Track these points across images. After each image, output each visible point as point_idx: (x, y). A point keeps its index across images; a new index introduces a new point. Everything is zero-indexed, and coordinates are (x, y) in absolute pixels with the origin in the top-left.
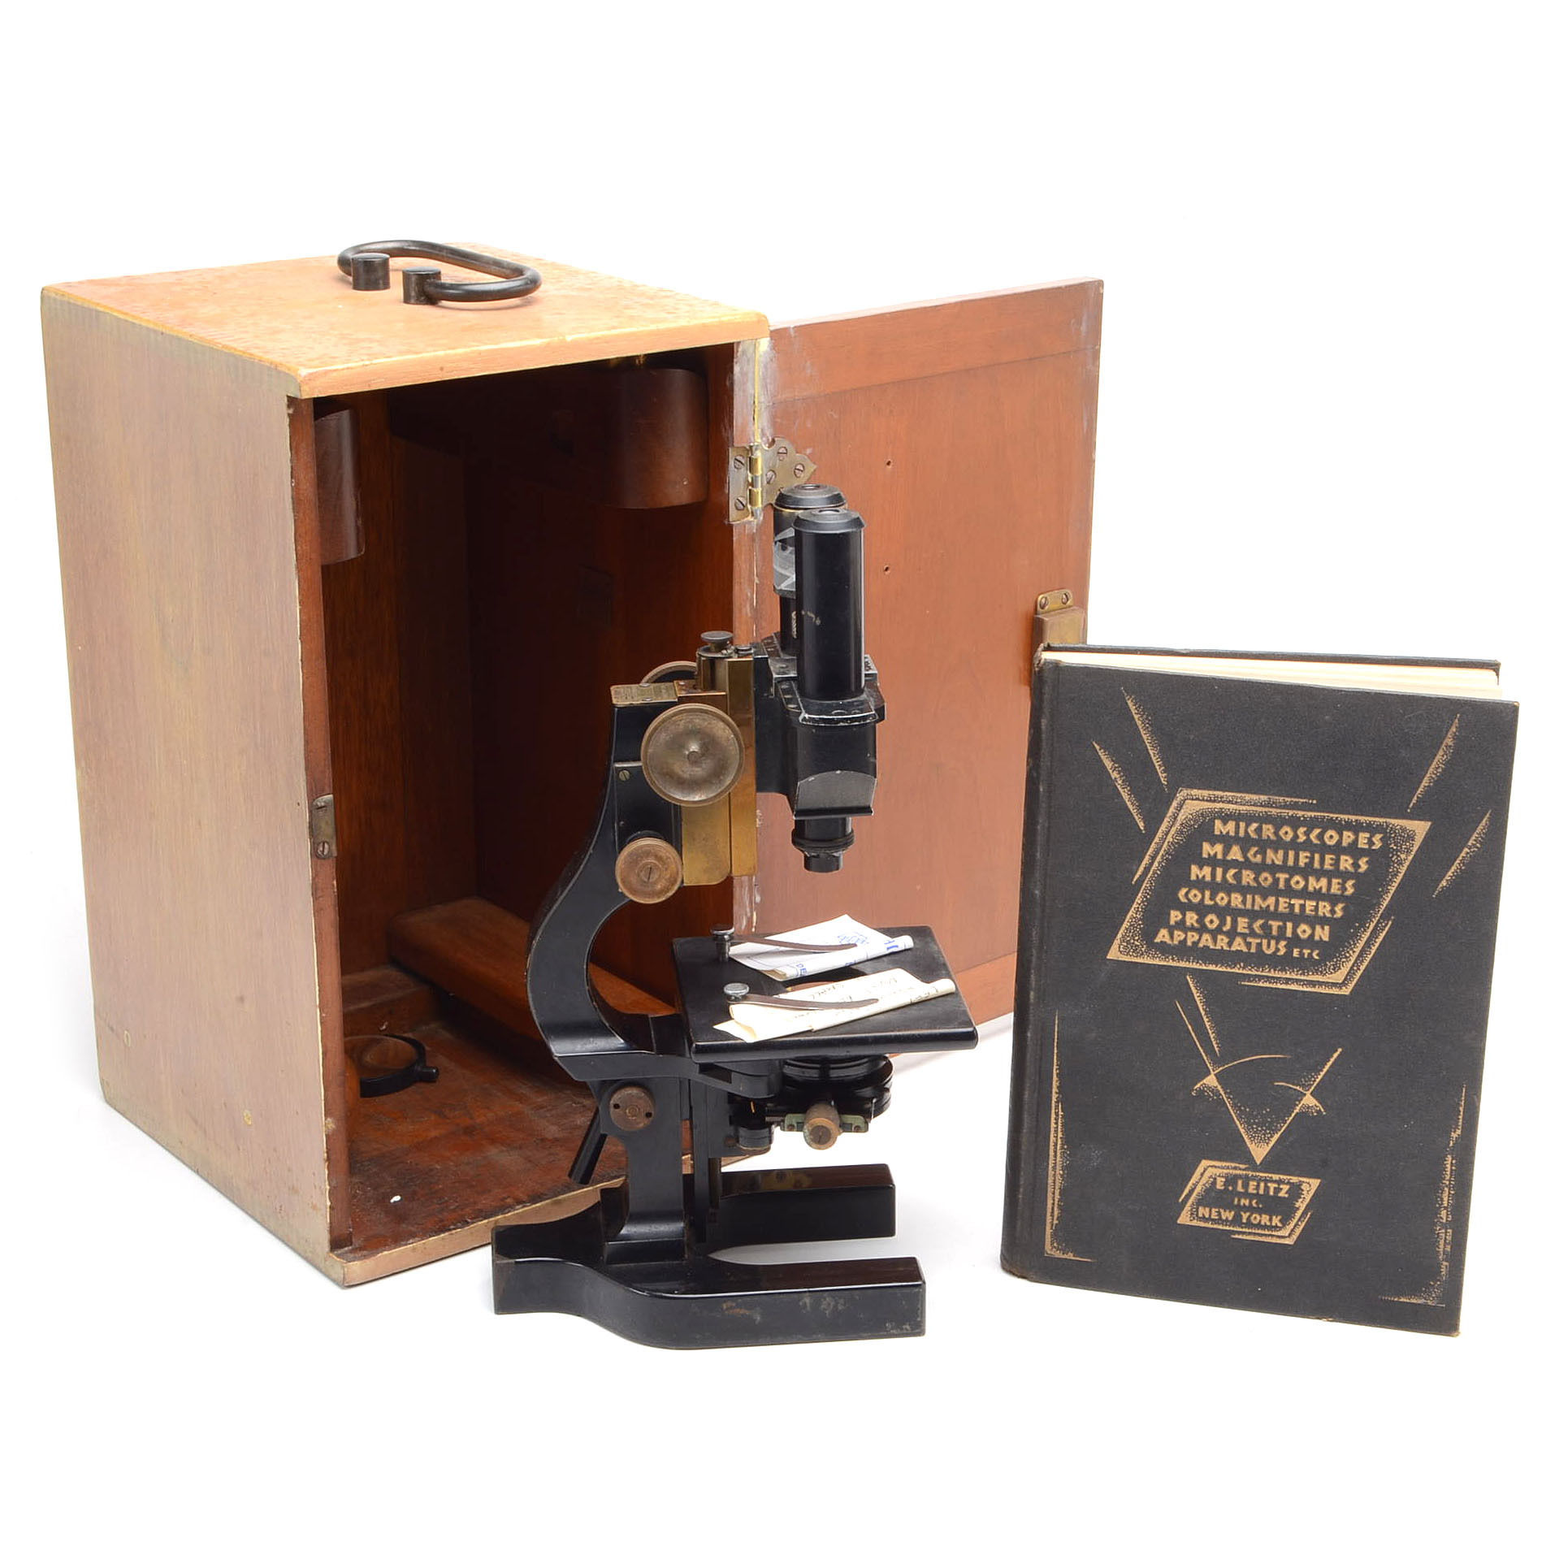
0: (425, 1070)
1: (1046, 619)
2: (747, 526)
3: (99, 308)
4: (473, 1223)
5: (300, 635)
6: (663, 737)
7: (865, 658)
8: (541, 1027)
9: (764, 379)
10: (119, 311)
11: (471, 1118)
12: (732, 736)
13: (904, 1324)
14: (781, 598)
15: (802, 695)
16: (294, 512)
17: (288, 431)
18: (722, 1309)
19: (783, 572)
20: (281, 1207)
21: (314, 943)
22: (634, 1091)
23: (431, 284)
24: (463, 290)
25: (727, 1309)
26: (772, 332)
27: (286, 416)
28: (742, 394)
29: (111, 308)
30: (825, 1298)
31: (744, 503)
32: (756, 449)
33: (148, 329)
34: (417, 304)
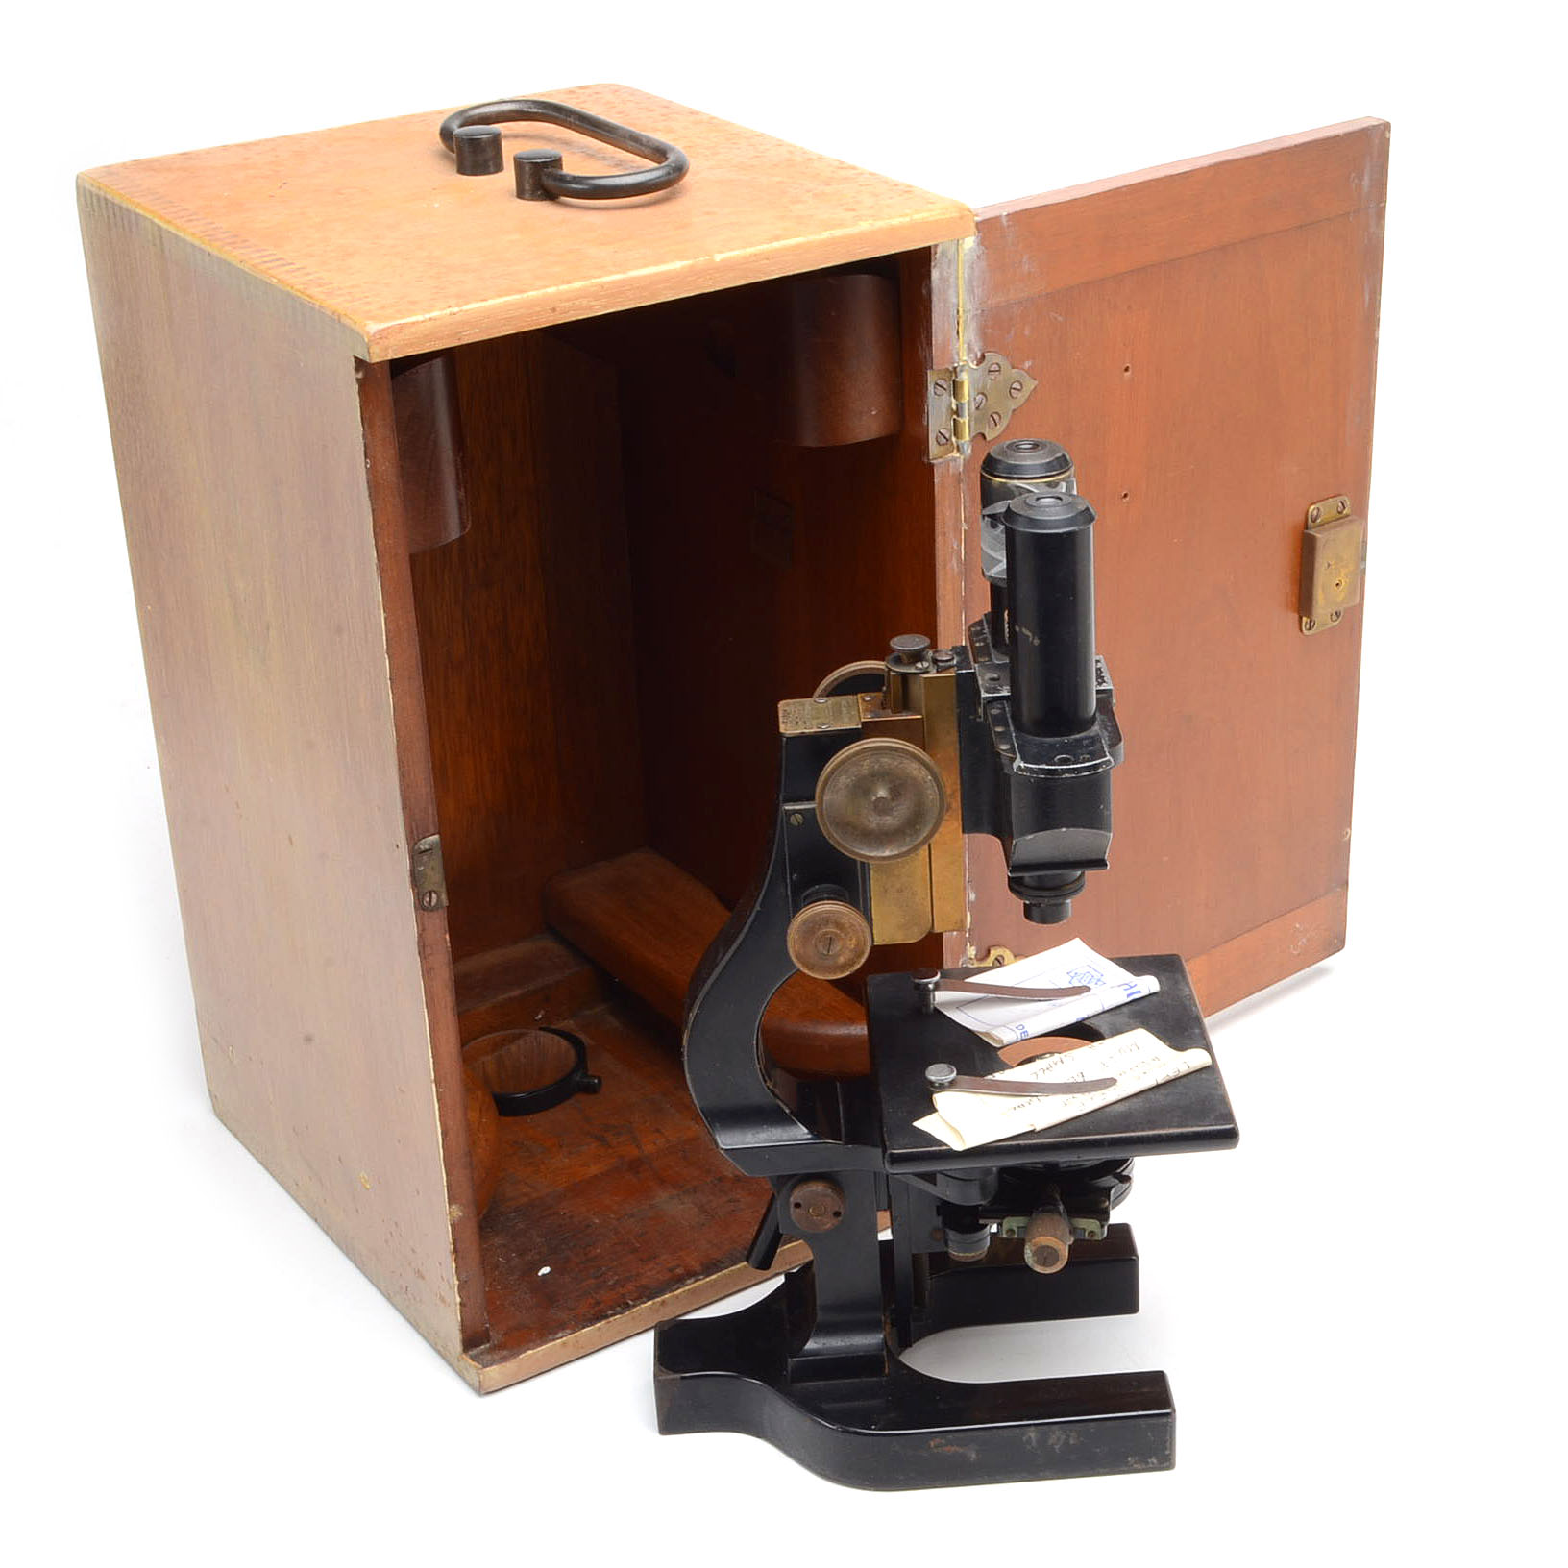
0: (585, 1080)
1: (1318, 536)
2: (951, 464)
3: (138, 211)
4: (634, 1306)
5: (388, 649)
6: (843, 780)
7: (1097, 661)
8: (702, 1111)
9: (971, 281)
10: (161, 218)
11: (638, 1147)
12: (930, 778)
13: (1151, 1458)
14: (992, 585)
15: (1019, 728)
16: (371, 500)
17: (358, 400)
18: (929, 1447)
19: (992, 554)
20: (407, 1288)
21: (425, 1010)
22: (818, 1187)
23: (549, 175)
24: (587, 184)
25: (936, 1447)
26: (978, 224)
27: (354, 381)
28: (942, 305)
29: (152, 212)
30: (1054, 1433)
31: (947, 436)
32: (961, 371)
33: (193, 246)
34: (532, 200)
